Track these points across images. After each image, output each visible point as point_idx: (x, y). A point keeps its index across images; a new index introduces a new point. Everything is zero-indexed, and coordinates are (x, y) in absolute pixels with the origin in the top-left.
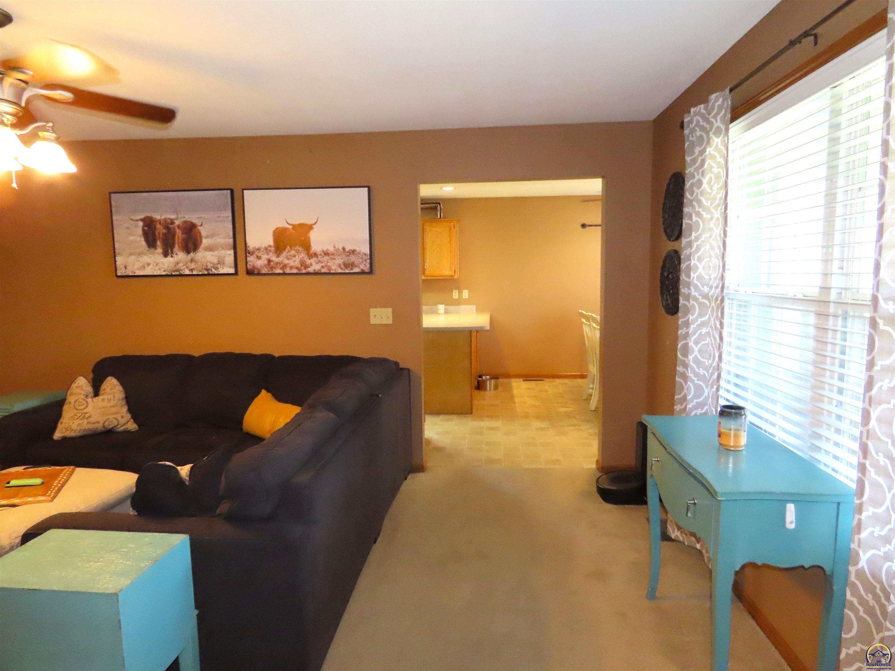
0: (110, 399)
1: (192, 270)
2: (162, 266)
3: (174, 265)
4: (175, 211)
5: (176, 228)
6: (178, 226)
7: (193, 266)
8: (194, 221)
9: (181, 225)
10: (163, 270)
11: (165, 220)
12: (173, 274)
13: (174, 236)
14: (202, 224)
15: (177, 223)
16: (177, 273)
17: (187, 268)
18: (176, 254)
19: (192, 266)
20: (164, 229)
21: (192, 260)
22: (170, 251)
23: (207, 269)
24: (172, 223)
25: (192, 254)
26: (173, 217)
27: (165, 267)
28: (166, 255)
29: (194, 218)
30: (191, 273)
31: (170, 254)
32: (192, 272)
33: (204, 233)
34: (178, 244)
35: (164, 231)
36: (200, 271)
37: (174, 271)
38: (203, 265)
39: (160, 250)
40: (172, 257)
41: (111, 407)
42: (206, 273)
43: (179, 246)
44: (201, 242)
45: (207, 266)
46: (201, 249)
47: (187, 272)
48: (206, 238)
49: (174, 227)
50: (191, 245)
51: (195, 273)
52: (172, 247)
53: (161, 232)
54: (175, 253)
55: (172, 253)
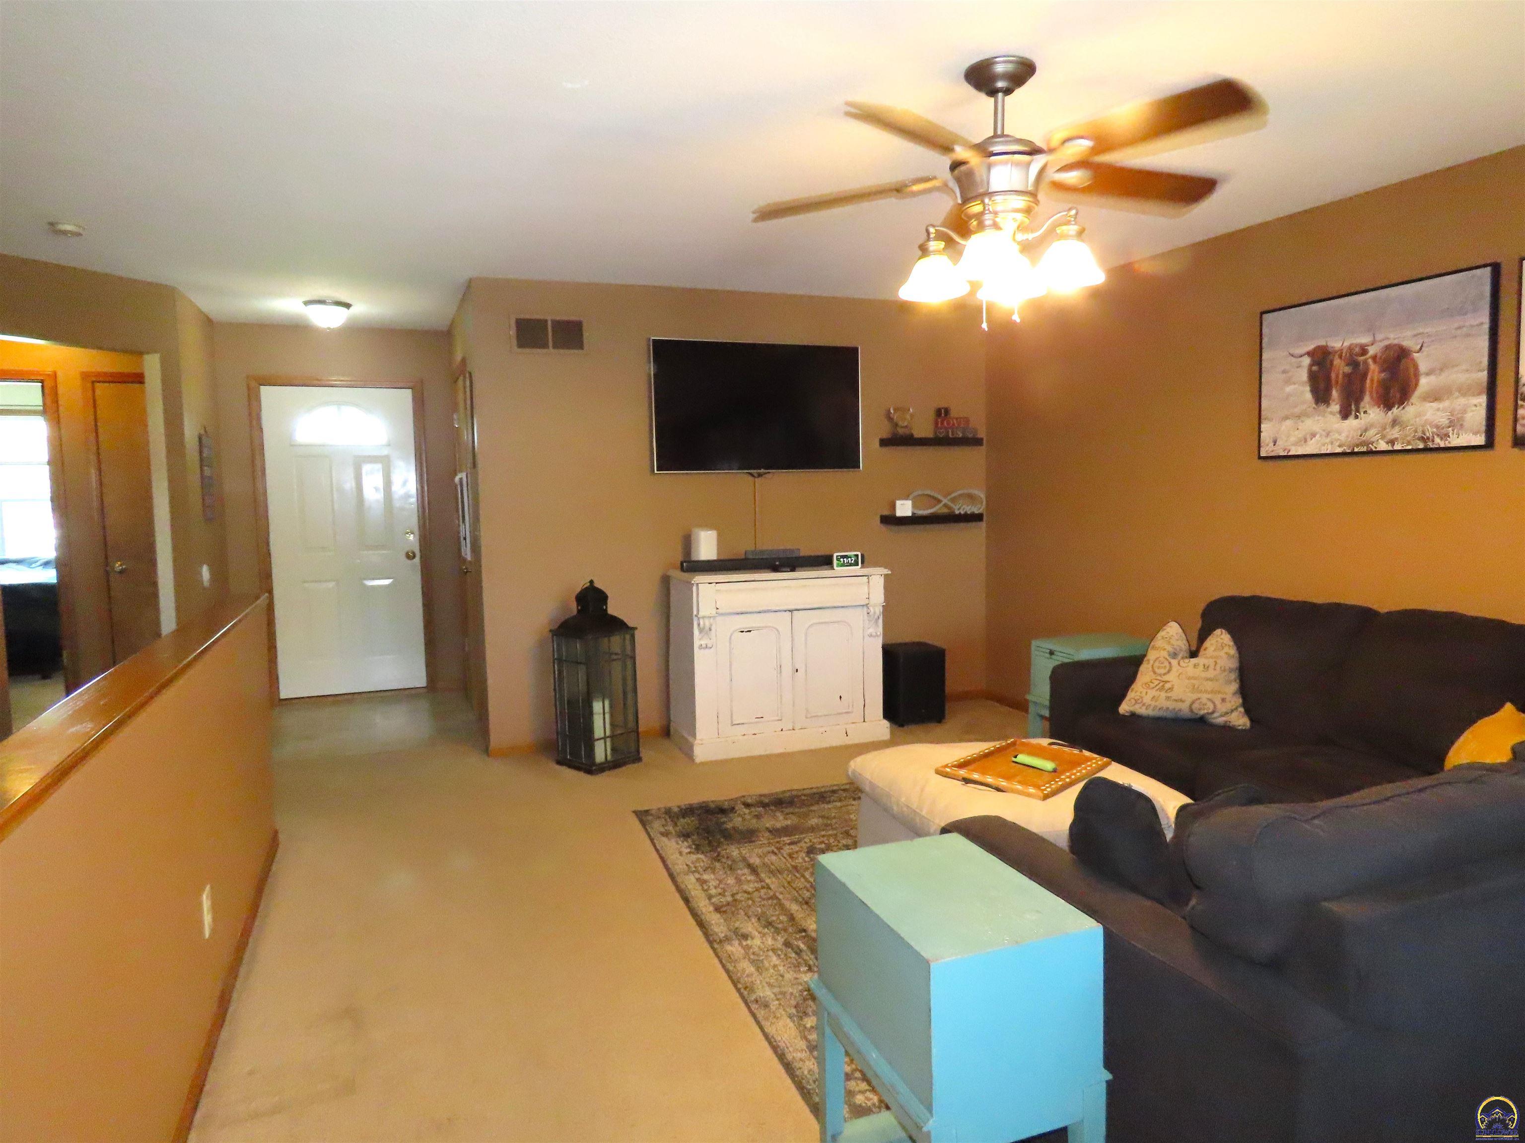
0: (1208, 667)
1: (1392, 442)
2: (1336, 436)
3: (1359, 434)
4: (1371, 329)
5: (1370, 361)
6: (1374, 358)
7: (1395, 433)
8: (1406, 343)
9: (1378, 356)
10: (1337, 444)
11: (1350, 348)
12: (1356, 450)
13: (1364, 376)
14: (1421, 349)
15: (1372, 351)
16: (1364, 449)
17: (1383, 437)
18: (1365, 412)
19: (1392, 434)
20: (1348, 365)
21: (1395, 422)
22: (1353, 407)
23: (1422, 439)
24: (1364, 351)
25: (1395, 410)
26: (1364, 340)
27: (1343, 438)
28: (1345, 414)
29: (1406, 338)
30: (1390, 448)
31: (1353, 413)
32: (1393, 445)
33: (1423, 367)
34: (1371, 393)
35: (1348, 370)
36: (1409, 443)
37: (1357, 446)
38: (1416, 431)
39: (1335, 407)
40: (1357, 417)
41: (1207, 679)
42: (1421, 446)
43: (1372, 397)
44: (1417, 385)
45: (1424, 433)
46: (1414, 398)
47: (1383, 446)
48: (1428, 374)
49: (1365, 362)
50: (1395, 393)
51: (1398, 447)
52: (1359, 400)
53: (1341, 372)
54: (1362, 411)
55: (1358, 410)
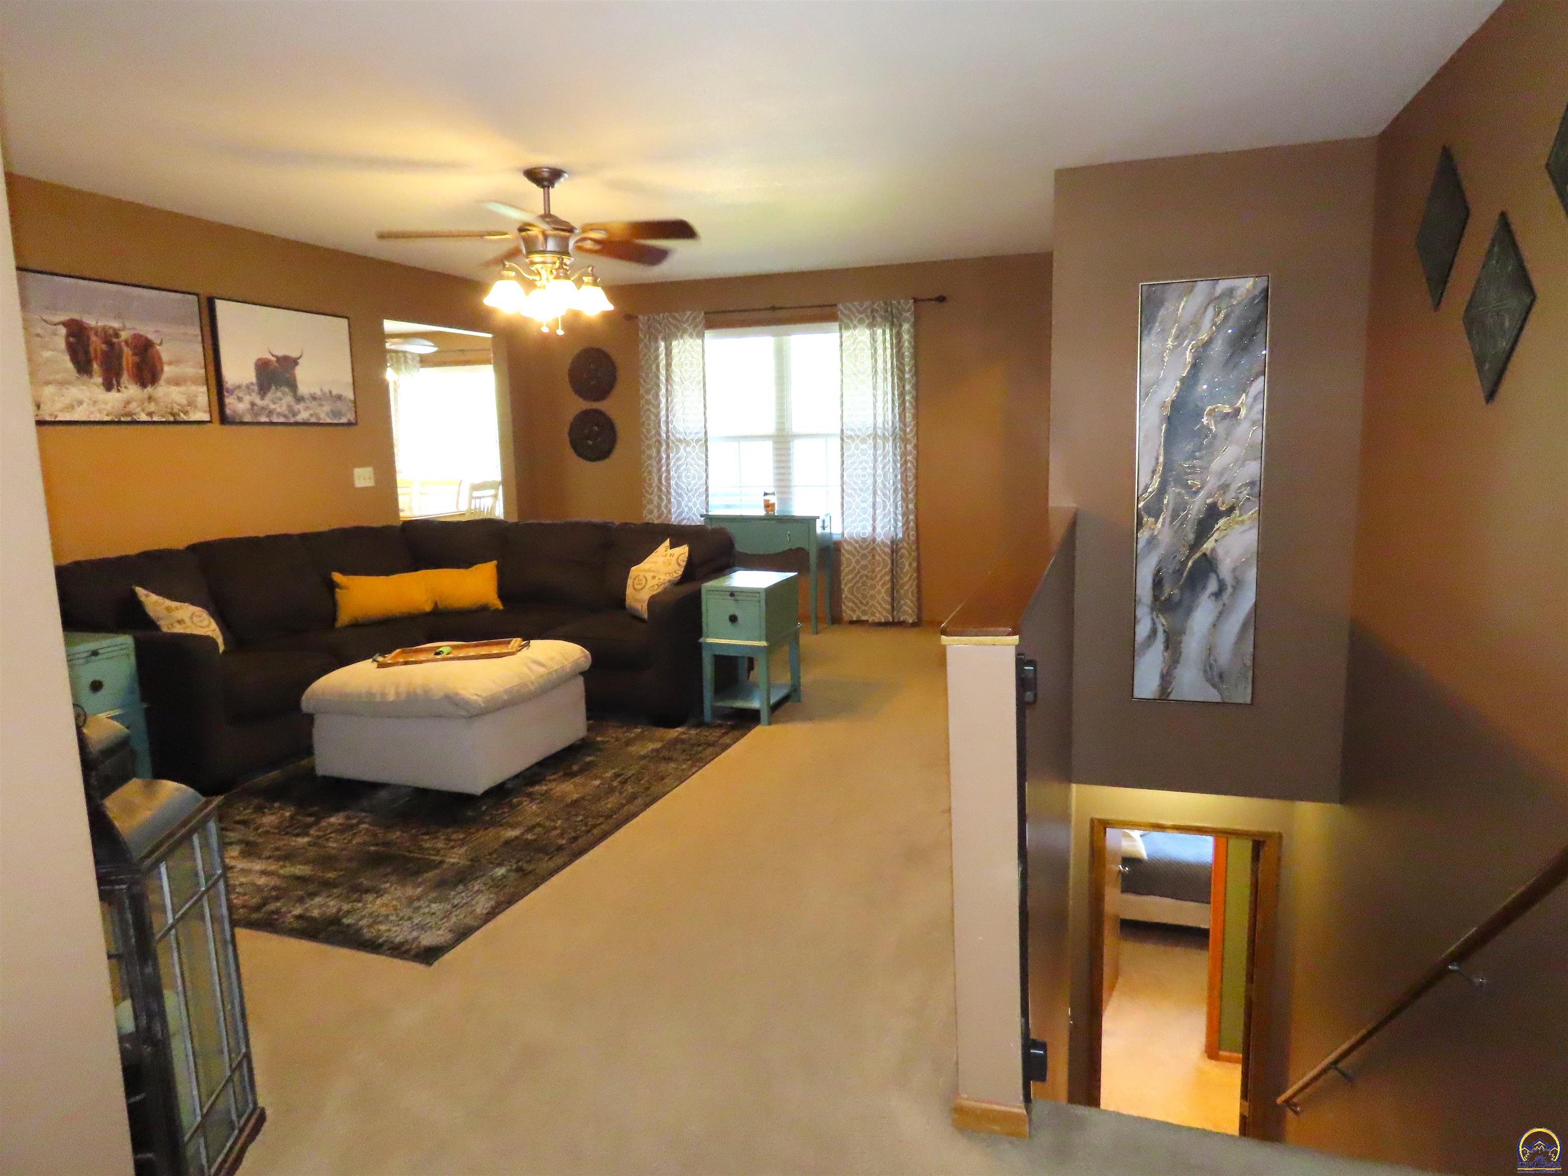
1: (150, 414)
2: (103, 406)
3: (123, 406)
4: (118, 316)
5: (123, 344)
6: (126, 342)
7: (152, 407)
9: (130, 341)
10: (105, 413)
11: (104, 329)
12: (122, 419)
13: (120, 356)
14: (162, 341)
15: (124, 335)
16: (129, 419)
17: (143, 410)
18: (126, 387)
19: (150, 408)
20: (104, 343)
21: (150, 398)
22: (114, 382)
23: (173, 415)
24: (117, 335)
25: (149, 389)
26: (116, 325)
27: (109, 408)
28: (108, 387)
29: (149, 331)
30: (150, 419)
31: (115, 387)
32: (151, 416)
33: (165, 357)
34: (128, 371)
35: (104, 347)
36: (163, 416)
37: (123, 415)
38: (167, 407)
39: (99, 380)
40: (119, 391)
42: (172, 419)
43: (129, 376)
44: (162, 370)
45: (172, 409)
46: (162, 382)
47: (144, 417)
48: (170, 363)
49: (119, 344)
50: (147, 375)
51: (155, 419)
52: (118, 375)
53: (98, 349)
54: (123, 386)
55: (119, 384)
